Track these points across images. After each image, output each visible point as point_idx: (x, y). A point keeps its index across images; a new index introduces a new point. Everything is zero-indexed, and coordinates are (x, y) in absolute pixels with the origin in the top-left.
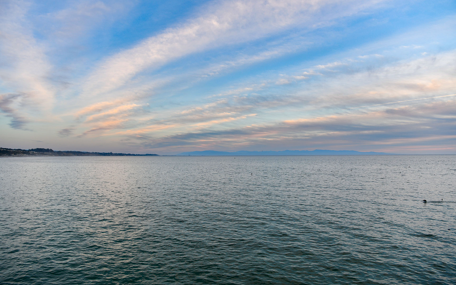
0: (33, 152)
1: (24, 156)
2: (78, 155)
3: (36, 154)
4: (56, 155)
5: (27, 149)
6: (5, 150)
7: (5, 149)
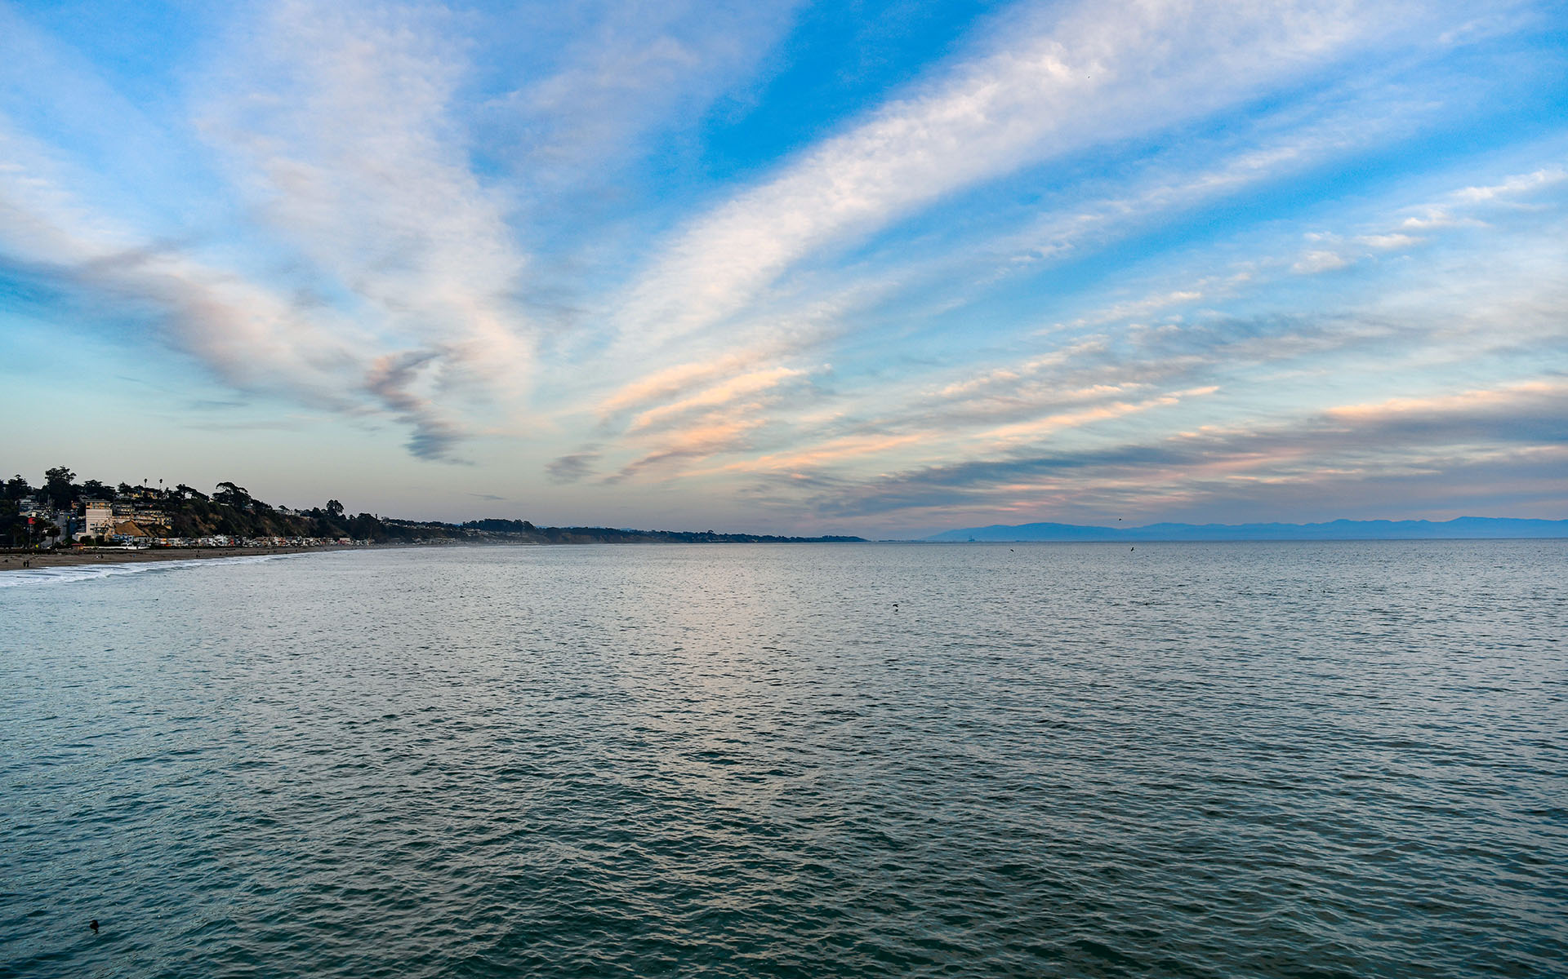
0: (476, 532)
2: (608, 541)
4: (541, 542)
5: (459, 523)
6: (397, 525)
7: (398, 521)
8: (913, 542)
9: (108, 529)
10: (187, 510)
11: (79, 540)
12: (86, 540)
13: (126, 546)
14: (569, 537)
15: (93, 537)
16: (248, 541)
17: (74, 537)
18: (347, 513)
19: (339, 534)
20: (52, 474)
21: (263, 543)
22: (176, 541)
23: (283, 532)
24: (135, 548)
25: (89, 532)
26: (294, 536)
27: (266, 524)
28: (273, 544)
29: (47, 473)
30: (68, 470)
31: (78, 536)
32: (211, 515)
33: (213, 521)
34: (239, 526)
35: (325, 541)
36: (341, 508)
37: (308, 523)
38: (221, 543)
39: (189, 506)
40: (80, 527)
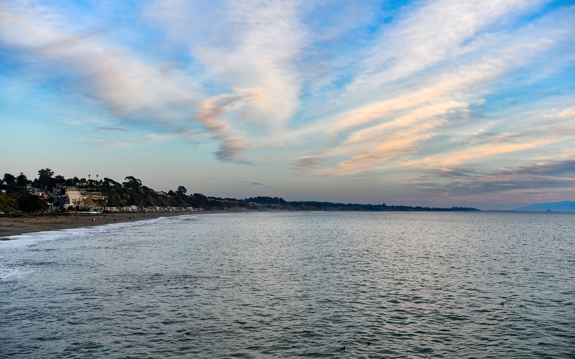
0: (254, 204)
1: (243, 210)
2: (325, 209)
3: (259, 206)
4: (290, 210)
5: (243, 198)
6: (213, 200)
7: (213, 198)
8: (509, 211)
9: (80, 202)
10: (113, 192)
11: (67, 208)
12: (70, 208)
13: (91, 211)
14: (304, 207)
15: (74, 207)
16: (145, 209)
17: (64, 207)
18: (188, 194)
19: (186, 205)
20: (42, 172)
21: (152, 210)
22: (114, 209)
23: (160, 204)
24: (96, 212)
25: (71, 204)
26: (165, 206)
27: (151, 199)
28: (156, 210)
29: (39, 172)
30: (50, 170)
31: (66, 206)
32: (124, 195)
33: (126, 198)
34: (138, 200)
35: (180, 209)
36: (185, 190)
37: (170, 199)
38: (134, 210)
39: (113, 190)
40: (65, 201)
